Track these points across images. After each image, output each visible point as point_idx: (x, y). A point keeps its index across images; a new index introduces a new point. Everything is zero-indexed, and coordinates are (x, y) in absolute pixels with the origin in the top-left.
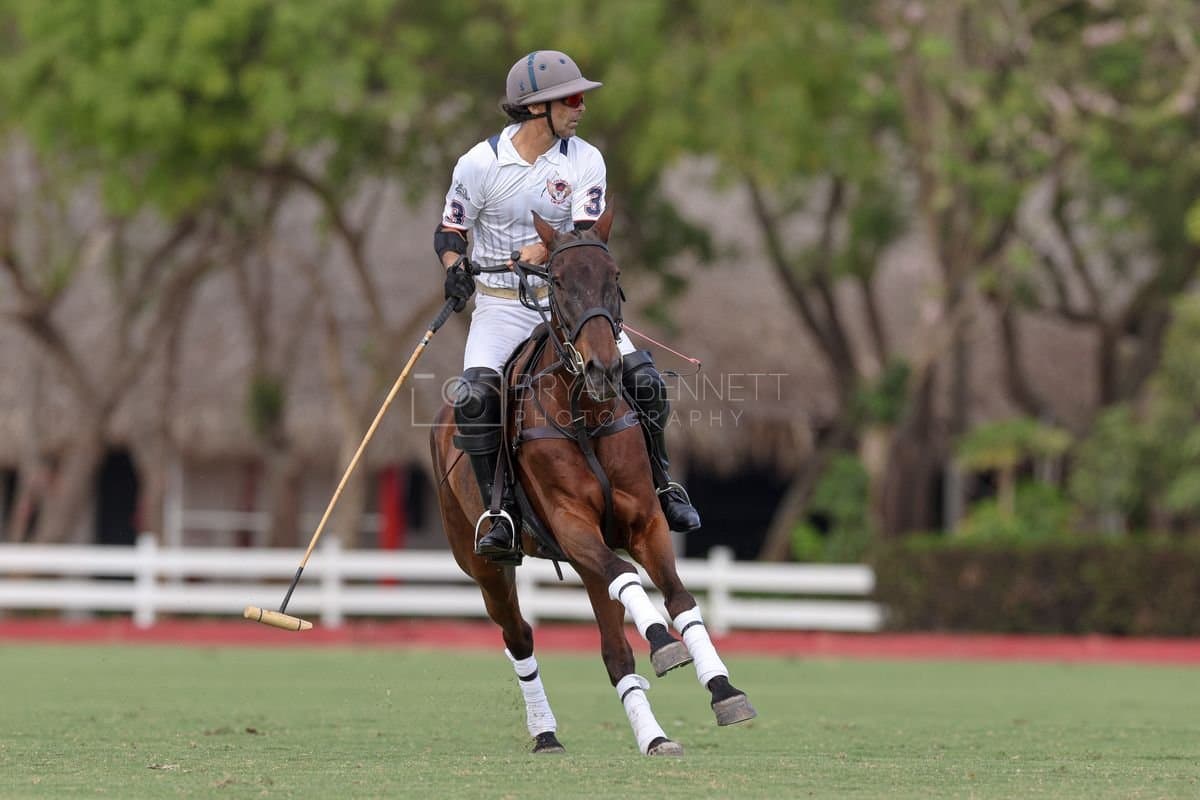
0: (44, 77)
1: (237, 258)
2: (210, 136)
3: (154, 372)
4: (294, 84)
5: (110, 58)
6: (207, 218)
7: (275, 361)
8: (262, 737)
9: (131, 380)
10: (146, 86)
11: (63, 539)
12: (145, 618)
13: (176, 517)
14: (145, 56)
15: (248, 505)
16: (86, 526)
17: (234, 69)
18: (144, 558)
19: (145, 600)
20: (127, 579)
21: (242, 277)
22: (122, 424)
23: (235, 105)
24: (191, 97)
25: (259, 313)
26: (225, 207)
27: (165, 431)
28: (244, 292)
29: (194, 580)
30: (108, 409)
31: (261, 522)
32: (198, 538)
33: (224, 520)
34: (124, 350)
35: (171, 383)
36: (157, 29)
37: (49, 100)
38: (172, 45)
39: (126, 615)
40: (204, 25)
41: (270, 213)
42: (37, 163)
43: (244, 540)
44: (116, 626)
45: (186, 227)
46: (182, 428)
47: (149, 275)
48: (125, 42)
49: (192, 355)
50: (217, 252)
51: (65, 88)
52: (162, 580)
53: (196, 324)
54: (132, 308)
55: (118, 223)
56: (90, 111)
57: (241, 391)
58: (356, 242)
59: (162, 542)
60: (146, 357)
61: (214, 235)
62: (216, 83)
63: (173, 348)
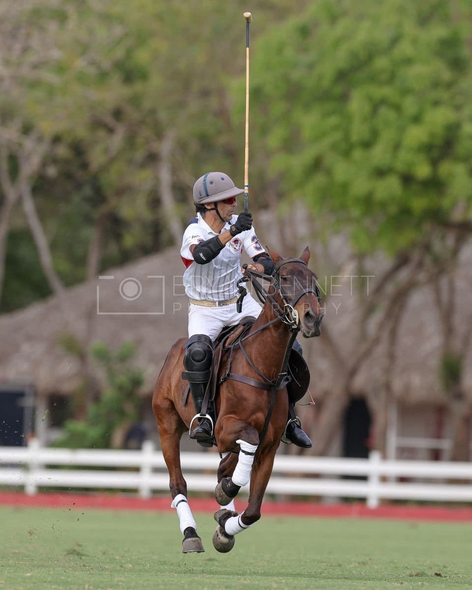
0: (317, 165)
1: (434, 279)
2: (419, 204)
3: (381, 350)
5: (357, 154)
6: (416, 256)
7: (457, 344)
8: (444, 579)
9: (368, 354)
10: (380, 173)
11: (323, 454)
12: (373, 503)
13: (393, 441)
14: (379, 154)
15: (438, 436)
16: (337, 445)
17: (435, 163)
18: (373, 465)
19: (373, 491)
20: (362, 478)
21: (438, 291)
22: (360, 382)
23: (435, 185)
24: (407, 179)
25: (447, 314)
26: (427, 248)
27: (388, 387)
28: (438, 302)
29: (403, 480)
30: (353, 373)
31: (446, 445)
32: (407, 454)
33: (424, 443)
34: (363, 335)
35: (392, 357)
36: (387, 136)
37: (320, 179)
38: (397, 147)
39: (362, 500)
40: (416, 135)
41: (455, 252)
42: (310, 219)
43: (436, 456)
44: (356, 507)
45: (402, 260)
46: (398, 385)
47: (379, 289)
48: (367, 145)
49: (405, 340)
50: (422, 277)
51: (329, 172)
52: (384, 479)
53: (407, 321)
54: (369, 310)
55: (360, 257)
56: (345, 187)
57: (435, 362)
59: (384, 457)
60: (377, 341)
61: (420, 265)
62: (423, 171)
63: (393, 334)
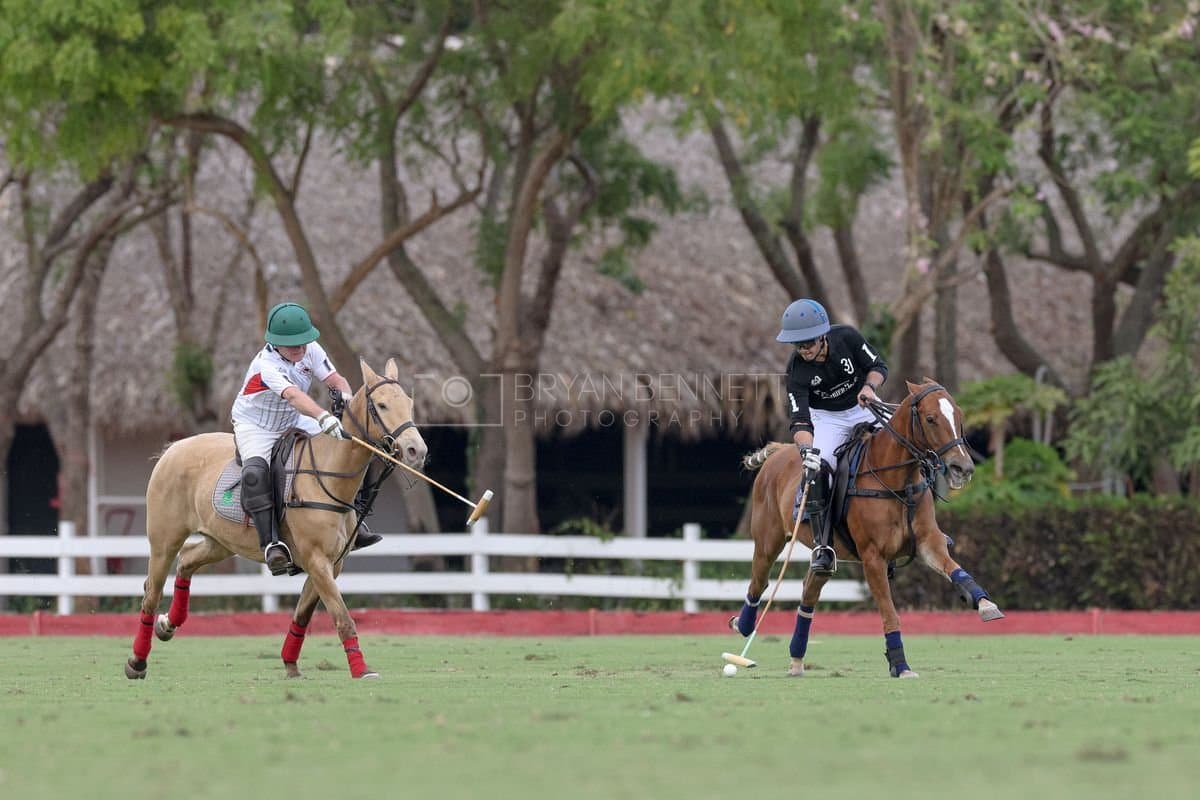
4: (215, 25)
10: (57, 34)
12: (65, 606)
13: (95, 499)
17: (148, 10)
18: (63, 544)
19: (65, 588)
23: (154, 48)
24: (104, 41)
26: (142, 158)
27: (82, 403)
28: (165, 253)
34: (36, 317)
35: (86, 350)
41: (193, 166)
46: (98, 402)
49: (109, 322)
52: (82, 566)
55: (22, 180)
58: (287, 197)
59: (83, 531)
60: (60, 325)
61: (130, 188)
63: (88, 310)
